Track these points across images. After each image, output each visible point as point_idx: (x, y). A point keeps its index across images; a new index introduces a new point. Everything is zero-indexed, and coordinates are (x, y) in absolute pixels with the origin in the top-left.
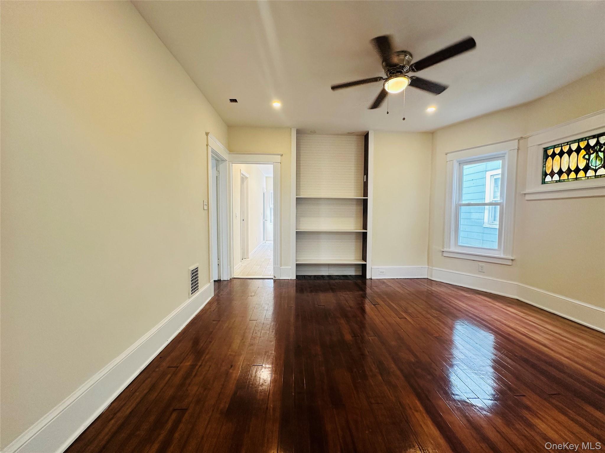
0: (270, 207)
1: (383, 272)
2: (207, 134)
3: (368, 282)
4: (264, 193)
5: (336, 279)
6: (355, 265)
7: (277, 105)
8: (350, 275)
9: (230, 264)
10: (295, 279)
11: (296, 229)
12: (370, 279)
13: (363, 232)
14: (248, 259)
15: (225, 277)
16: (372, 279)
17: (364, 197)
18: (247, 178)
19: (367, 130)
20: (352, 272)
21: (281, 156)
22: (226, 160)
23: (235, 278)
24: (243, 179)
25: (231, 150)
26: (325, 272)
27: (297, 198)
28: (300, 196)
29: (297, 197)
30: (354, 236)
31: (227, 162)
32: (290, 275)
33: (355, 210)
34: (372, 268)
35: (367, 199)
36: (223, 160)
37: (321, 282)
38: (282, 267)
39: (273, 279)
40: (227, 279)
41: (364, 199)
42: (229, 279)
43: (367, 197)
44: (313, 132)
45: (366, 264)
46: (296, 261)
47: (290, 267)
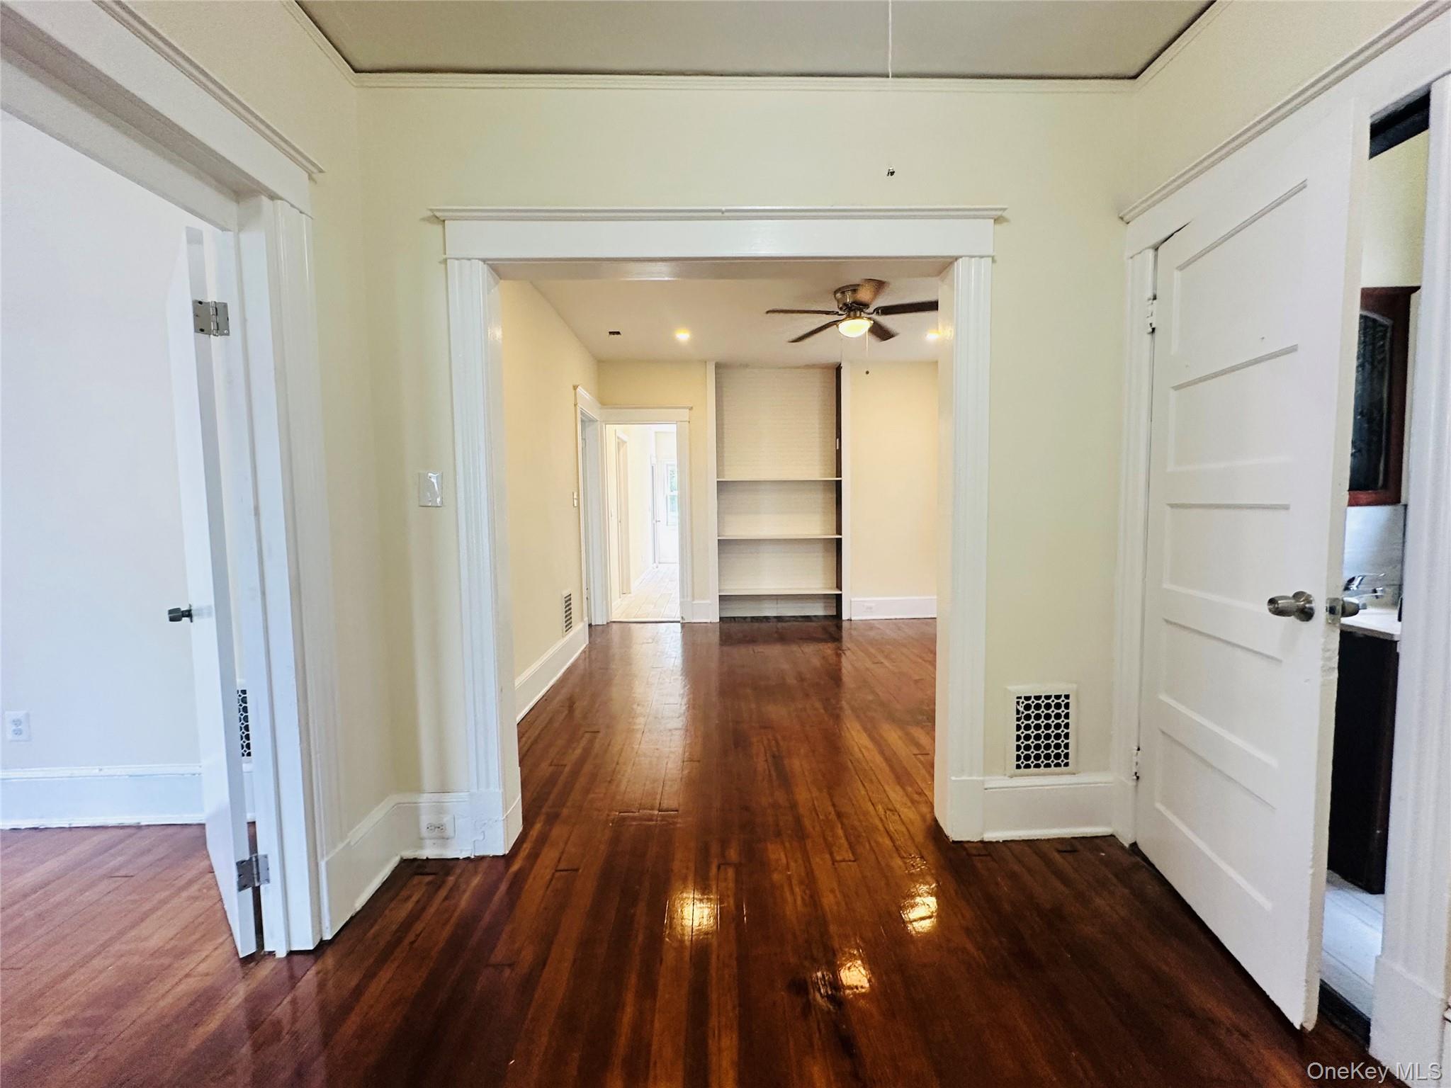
0: (664, 494)
1: (871, 608)
2: (575, 388)
3: (845, 625)
4: (653, 467)
5: (789, 621)
6: (822, 596)
7: (683, 336)
8: (815, 616)
9: (607, 599)
10: (718, 621)
11: (718, 536)
12: (848, 620)
13: (837, 539)
14: (629, 595)
15: (599, 620)
16: (851, 620)
17: (837, 477)
18: (624, 442)
19: (839, 361)
20: (818, 610)
21: (690, 410)
22: (597, 421)
23: (614, 622)
24: (621, 444)
25: (603, 403)
26: (770, 611)
27: (718, 482)
28: (724, 478)
29: (718, 480)
30: (820, 547)
31: (599, 422)
32: (710, 614)
33: (821, 500)
34: (851, 601)
35: (841, 481)
36: (592, 421)
37: (764, 626)
38: (695, 602)
39: (679, 622)
40: (600, 623)
41: (837, 481)
42: (605, 623)
43: (841, 477)
44: (746, 366)
45: (841, 595)
46: (720, 591)
47: (708, 602)
